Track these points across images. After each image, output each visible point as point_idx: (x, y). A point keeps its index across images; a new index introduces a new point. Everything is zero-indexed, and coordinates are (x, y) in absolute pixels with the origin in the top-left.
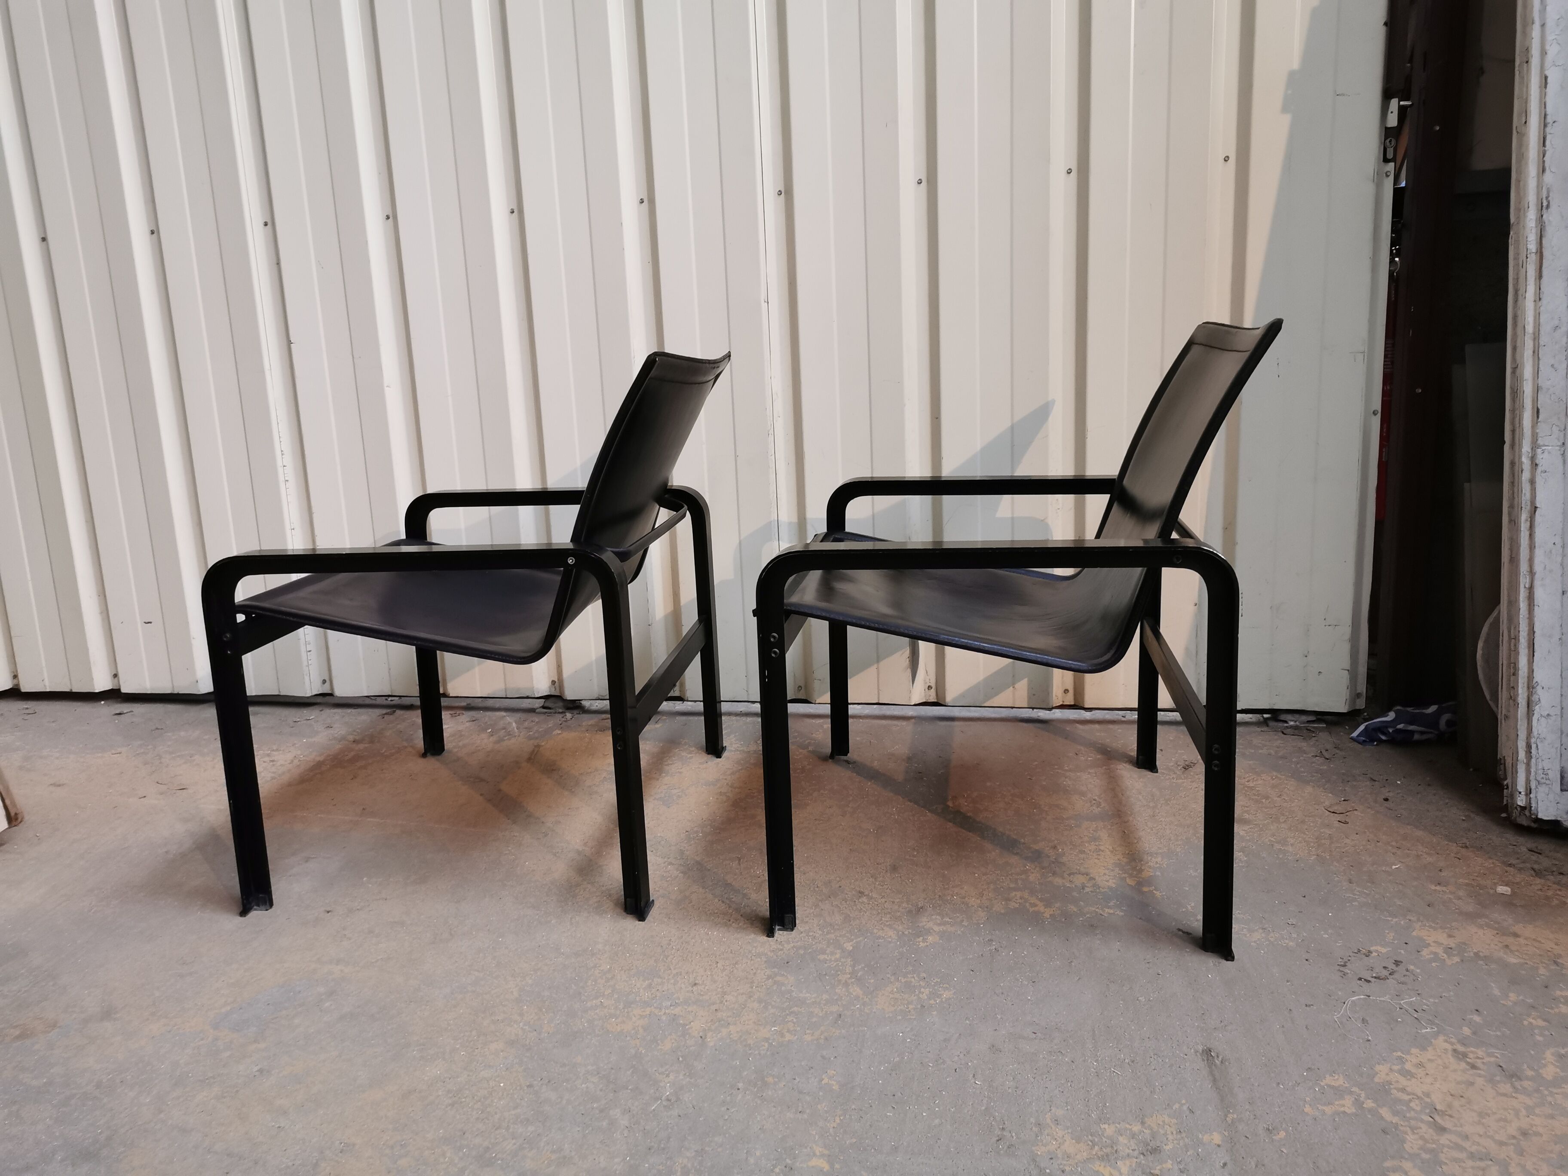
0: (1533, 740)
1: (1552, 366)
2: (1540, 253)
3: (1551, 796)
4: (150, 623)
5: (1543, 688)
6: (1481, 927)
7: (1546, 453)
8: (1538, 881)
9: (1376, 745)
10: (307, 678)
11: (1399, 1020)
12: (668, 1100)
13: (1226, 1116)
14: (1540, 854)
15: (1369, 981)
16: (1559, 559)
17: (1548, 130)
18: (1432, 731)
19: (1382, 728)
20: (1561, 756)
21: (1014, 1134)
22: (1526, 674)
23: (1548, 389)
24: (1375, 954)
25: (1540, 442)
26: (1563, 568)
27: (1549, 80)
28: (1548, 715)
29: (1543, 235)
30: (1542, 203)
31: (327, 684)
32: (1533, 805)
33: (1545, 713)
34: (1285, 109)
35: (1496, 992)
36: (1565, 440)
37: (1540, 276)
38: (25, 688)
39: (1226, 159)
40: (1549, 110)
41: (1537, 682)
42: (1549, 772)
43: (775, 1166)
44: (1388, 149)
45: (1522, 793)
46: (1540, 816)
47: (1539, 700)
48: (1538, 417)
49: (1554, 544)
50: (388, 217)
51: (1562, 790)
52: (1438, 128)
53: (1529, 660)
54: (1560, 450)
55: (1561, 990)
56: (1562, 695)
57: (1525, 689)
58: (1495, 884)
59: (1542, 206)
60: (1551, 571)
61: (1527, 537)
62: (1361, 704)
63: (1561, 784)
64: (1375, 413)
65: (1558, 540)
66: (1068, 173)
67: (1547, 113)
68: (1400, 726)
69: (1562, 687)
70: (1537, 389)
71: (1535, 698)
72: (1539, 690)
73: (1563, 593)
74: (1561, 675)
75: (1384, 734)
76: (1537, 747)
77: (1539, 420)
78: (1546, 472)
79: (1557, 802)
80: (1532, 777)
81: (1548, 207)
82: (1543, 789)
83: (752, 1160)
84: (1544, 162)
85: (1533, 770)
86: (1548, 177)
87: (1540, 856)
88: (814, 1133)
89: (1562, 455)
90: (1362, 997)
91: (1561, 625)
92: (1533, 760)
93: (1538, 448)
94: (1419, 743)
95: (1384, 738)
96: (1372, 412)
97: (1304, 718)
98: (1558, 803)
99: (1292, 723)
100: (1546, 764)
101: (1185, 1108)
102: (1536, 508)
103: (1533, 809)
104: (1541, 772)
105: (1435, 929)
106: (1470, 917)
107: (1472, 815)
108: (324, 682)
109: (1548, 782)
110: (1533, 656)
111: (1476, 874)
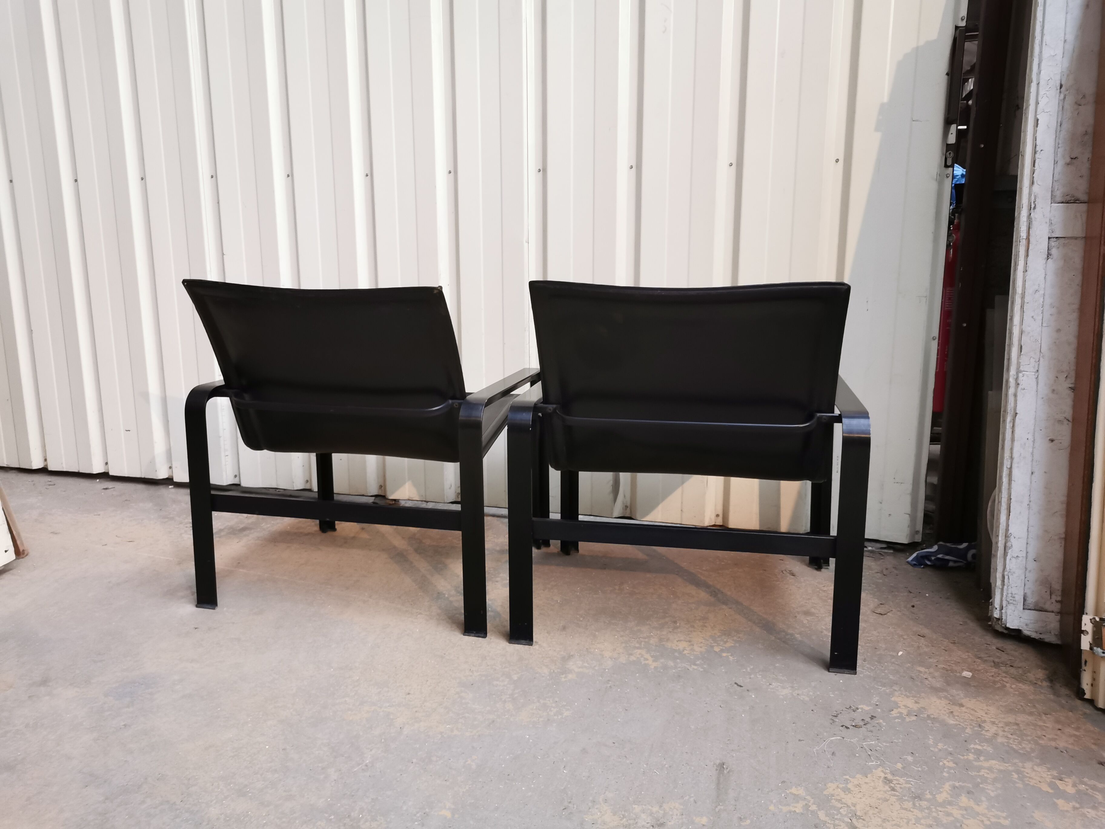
0: (1006, 573)
1: (1032, 317)
2: (1028, 239)
3: (1016, 613)
4: (129, 431)
5: (1015, 538)
6: (940, 698)
7: (1025, 376)
8: (994, 670)
9: (923, 568)
10: (224, 473)
11: (857, 755)
12: (366, 766)
13: (716, 807)
14: (1003, 651)
15: (847, 728)
16: (1031, 450)
17: (1037, 156)
18: (961, 560)
19: (927, 557)
20: (1025, 585)
21: (575, 806)
22: (1005, 528)
23: (1029, 333)
24: (860, 710)
25: (1022, 368)
26: (1033, 457)
27: (1039, 122)
28: (1017, 556)
29: (1030, 227)
30: (1031, 206)
31: (237, 478)
32: (1004, 618)
33: (1015, 556)
34: (877, 129)
35: (931, 742)
36: (1038, 368)
37: (1027, 255)
38: (51, 468)
39: (837, 161)
40: (1038, 142)
41: (1011, 533)
42: (1016, 596)
43: (418, 813)
44: (948, 159)
45: (998, 609)
46: (1008, 625)
47: (1012, 546)
48: (1021, 351)
49: (1028, 439)
50: (288, 176)
51: (1024, 609)
52: (982, 146)
53: (1007, 518)
54: (1035, 375)
55: (975, 744)
56: (1027, 543)
57: (1004, 537)
58: (963, 670)
59: (1031, 208)
60: (1024, 458)
61: (1010, 433)
62: (918, 538)
63: (1024, 604)
64: (934, 339)
65: (1030, 437)
66: (730, 166)
67: (1037, 144)
68: (940, 556)
69: (1028, 538)
70: (1022, 332)
71: (1009, 544)
72: (1012, 539)
73: (1032, 473)
74: (1028, 530)
75: (930, 560)
76: (1009, 578)
77: (1022, 353)
78: (1024, 389)
79: (1020, 616)
80: (1004, 598)
81: (1035, 208)
82: (1011, 607)
83: (405, 808)
84: (1033, 177)
85: (1004, 594)
86: (1036, 188)
87: (1003, 652)
88: (450, 794)
89: (1036, 378)
90: (839, 738)
91: (1030, 495)
92: (1005, 587)
93: (1020, 373)
94: (952, 568)
95: (929, 563)
96: (932, 337)
97: (879, 545)
98: (1020, 618)
99: (870, 548)
100: (1014, 590)
101: (692, 799)
102: (1016, 413)
103: (1003, 620)
104: (1010, 595)
105: (908, 697)
106: (935, 690)
107: (969, 622)
108: (236, 476)
109: (1014, 602)
110: (1009, 515)
111: (952, 662)
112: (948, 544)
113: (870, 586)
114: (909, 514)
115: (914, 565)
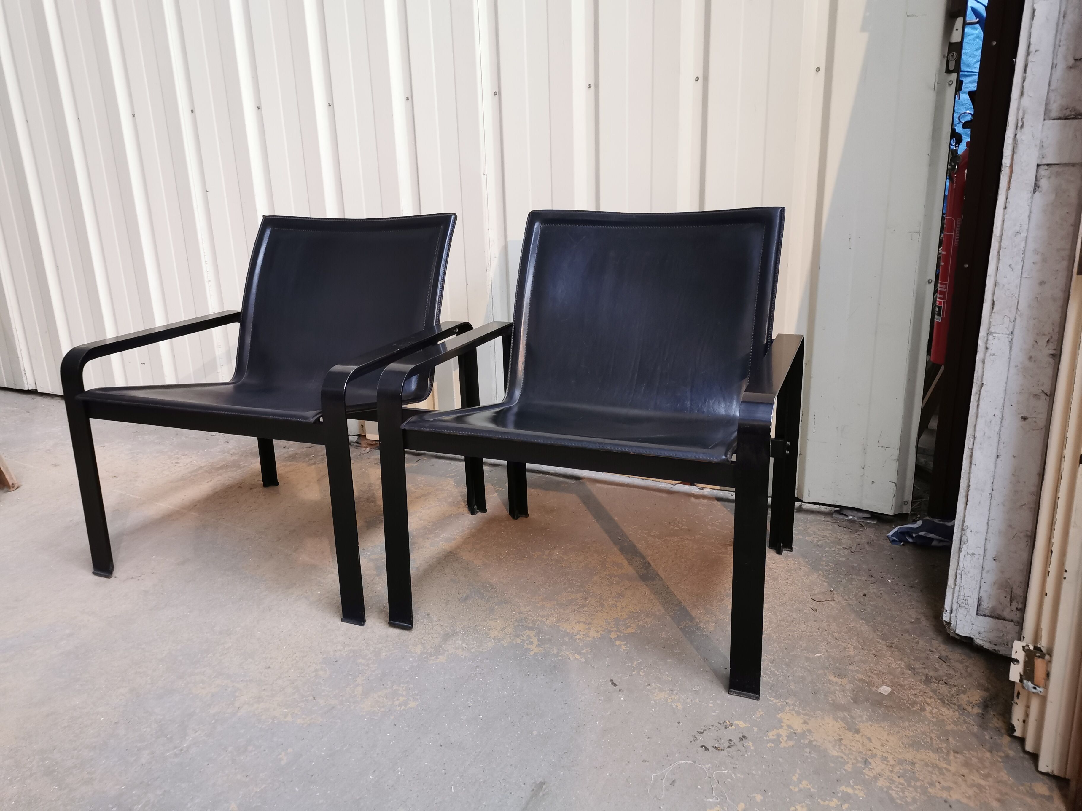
0: (958, 572)
1: (1010, 266)
2: (1011, 167)
3: (968, 618)
5: (971, 531)
6: (836, 719)
7: (996, 339)
8: (922, 687)
9: (902, 545)
11: (699, 787)
12: (181, 750)
14: (945, 663)
15: (706, 749)
16: (997, 428)
17: (1030, 58)
18: (947, 540)
19: (909, 532)
20: (980, 587)
22: (962, 518)
23: (1004, 285)
24: (733, 727)
25: (992, 329)
26: (999, 437)
27: (1036, 13)
28: (973, 553)
29: (1015, 151)
30: (1017, 124)
32: (953, 622)
33: (971, 552)
34: (863, 29)
35: (795, 779)
36: (1013, 330)
37: (1009, 188)
39: (818, 70)
40: (1033, 40)
41: (967, 526)
42: (968, 599)
44: (950, 62)
45: (948, 611)
46: (957, 632)
47: (967, 540)
48: (993, 308)
49: (994, 415)
51: (977, 614)
52: (994, 43)
53: (964, 508)
54: (1008, 338)
55: (848, 785)
56: (986, 539)
57: (960, 530)
58: (883, 683)
59: (1017, 126)
60: (989, 438)
61: (975, 408)
62: (907, 509)
63: (978, 609)
64: (929, 282)
65: (998, 413)
66: (696, 80)
67: (1032, 42)
68: (922, 533)
69: (987, 533)
70: (995, 285)
71: (964, 538)
72: (968, 532)
73: (998, 456)
74: (988, 523)
75: (912, 537)
76: (961, 577)
77: (993, 311)
78: (994, 355)
79: (972, 623)
80: (954, 600)
81: (1022, 126)
82: (962, 611)
84: (1023, 87)
85: (956, 595)
87: (944, 664)
89: (1010, 342)
90: (689, 762)
91: (992, 483)
92: (957, 588)
93: (990, 335)
94: (935, 548)
95: (910, 540)
96: (927, 280)
97: (861, 515)
98: (972, 624)
99: (851, 517)
100: (967, 592)
102: (983, 384)
103: (952, 625)
104: (962, 597)
105: (798, 713)
106: (836, 707)
109: (966, 606)
110: (967, 504)
111: (875, 672)
112: (936, 520)
113: (828, 565)
114: (895, 483)
115: (893, 542)
